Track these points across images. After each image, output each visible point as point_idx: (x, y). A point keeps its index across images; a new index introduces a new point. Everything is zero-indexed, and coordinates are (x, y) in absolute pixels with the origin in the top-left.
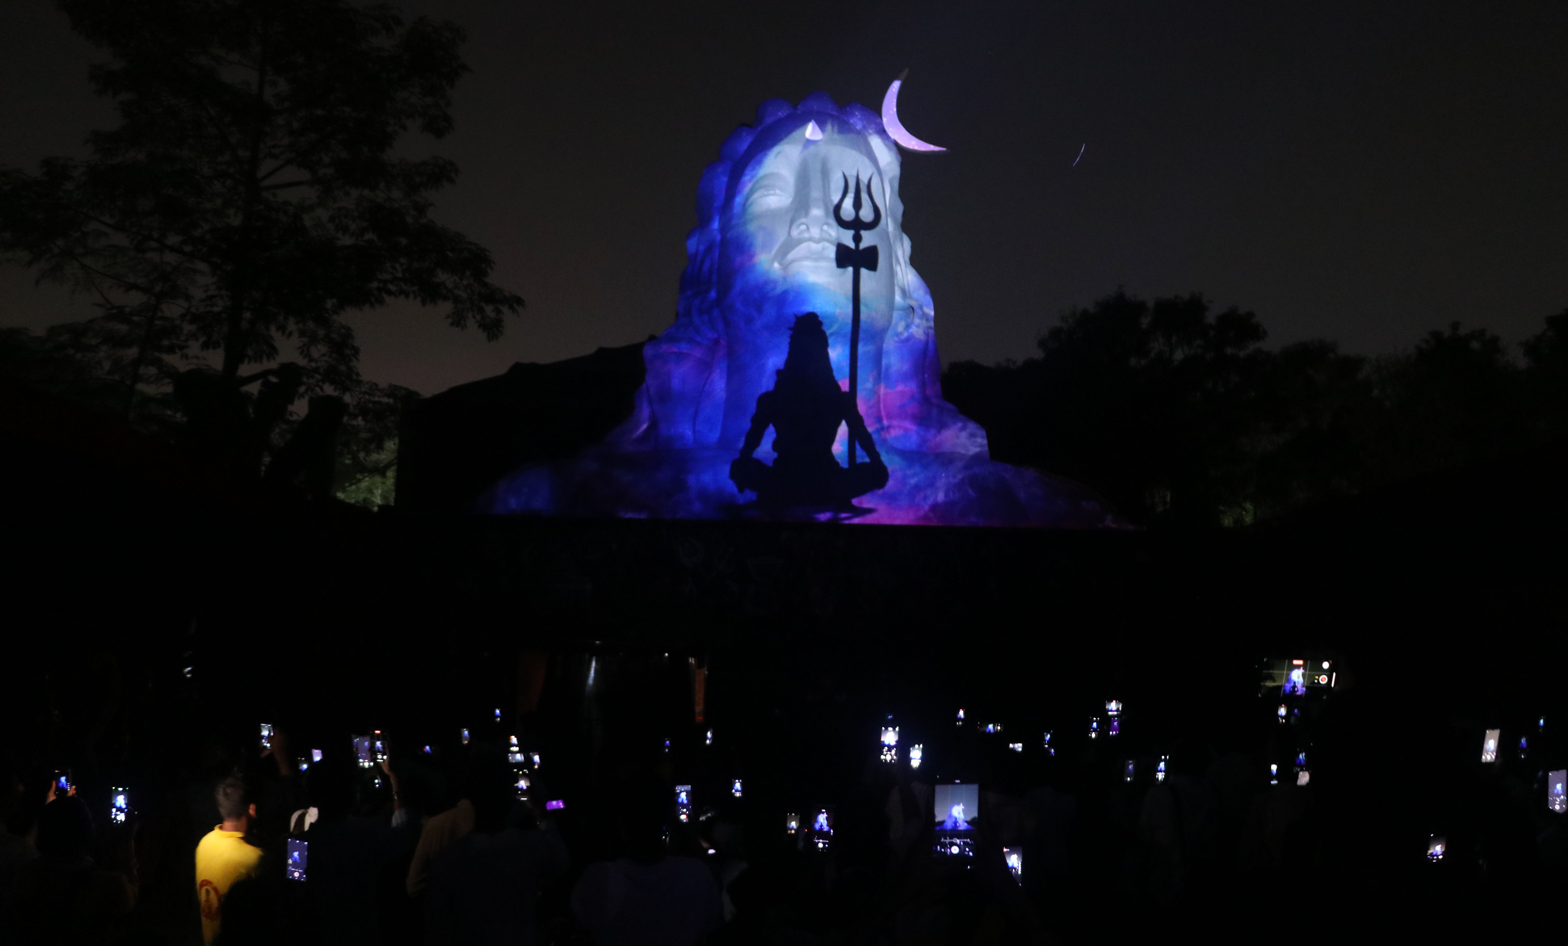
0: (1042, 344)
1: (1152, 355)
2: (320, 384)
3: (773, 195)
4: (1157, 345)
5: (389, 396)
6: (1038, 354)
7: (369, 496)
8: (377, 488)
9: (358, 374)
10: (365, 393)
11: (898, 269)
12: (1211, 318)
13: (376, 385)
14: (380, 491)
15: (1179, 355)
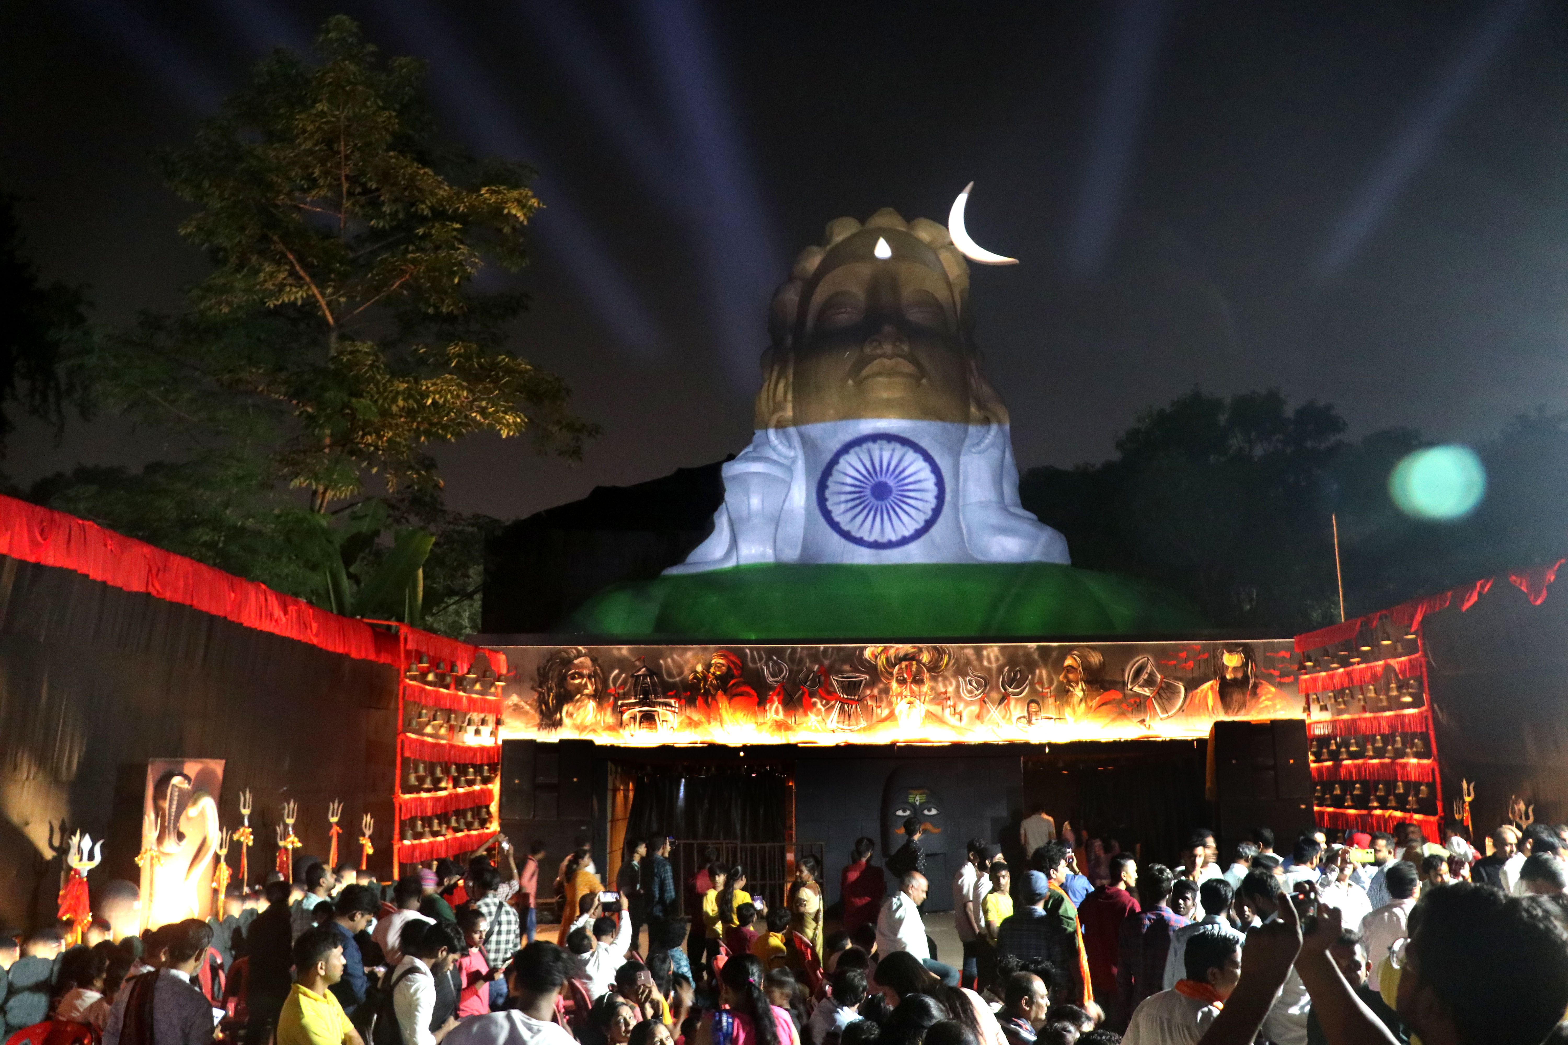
0: (1120, 445)
1: (1231, 452)
2: (406, 515)
3: (843, 313)
4: (1236, 442)
5: (473, 525)
6: (1116, 456)
7: (457, 618)
8: (465, 611)
9: (442, 504)
10: (449, 523)
11: (973, 381)
12: (1289, 411)
13: (460, 514)
14: (467, 614)
15: (1258, 451)
